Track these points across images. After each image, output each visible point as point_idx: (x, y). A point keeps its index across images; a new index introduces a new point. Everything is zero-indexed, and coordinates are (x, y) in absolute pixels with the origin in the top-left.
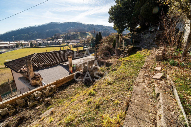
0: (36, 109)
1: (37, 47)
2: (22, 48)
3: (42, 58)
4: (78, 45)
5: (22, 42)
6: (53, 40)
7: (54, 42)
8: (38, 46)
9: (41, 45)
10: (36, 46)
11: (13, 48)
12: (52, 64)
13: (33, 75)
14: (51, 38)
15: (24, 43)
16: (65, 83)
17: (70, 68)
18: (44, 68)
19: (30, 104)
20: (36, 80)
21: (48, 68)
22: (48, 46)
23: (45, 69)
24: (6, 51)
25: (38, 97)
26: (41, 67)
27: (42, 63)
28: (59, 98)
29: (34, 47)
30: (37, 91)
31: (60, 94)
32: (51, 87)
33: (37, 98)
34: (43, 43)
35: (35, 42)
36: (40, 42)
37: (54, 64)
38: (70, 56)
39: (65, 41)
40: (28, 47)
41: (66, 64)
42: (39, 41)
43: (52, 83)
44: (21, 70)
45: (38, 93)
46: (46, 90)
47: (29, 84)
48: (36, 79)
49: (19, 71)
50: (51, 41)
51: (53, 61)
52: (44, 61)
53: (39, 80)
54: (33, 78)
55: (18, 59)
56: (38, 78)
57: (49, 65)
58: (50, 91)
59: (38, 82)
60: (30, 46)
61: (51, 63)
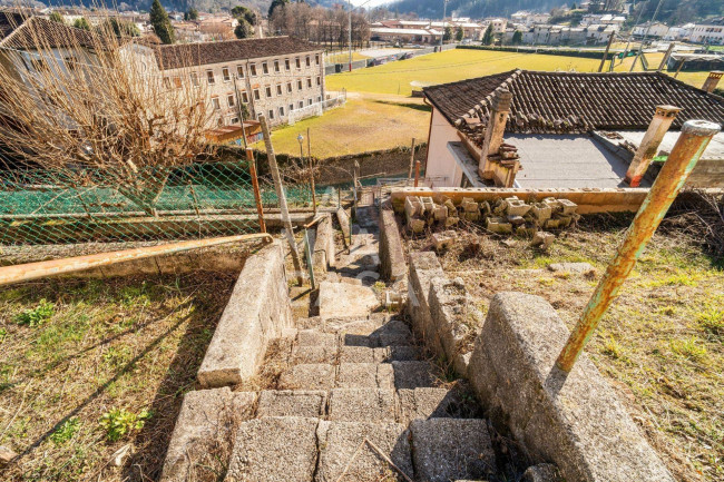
0: (506, 246)
1: (501, 50)
2: (458, 47)
3: (533, 92)
4: (709, 57)
5: (464, 25)
6: (576, 20)
7: (579, 29)
8: (508, 43)
9: (520, 43)
10: (499, 43)
11: (434, 42)
12: (562, 124)
13: (498, 146)
14: (574, 7)
15: (467, 30)
16: (613, 214)
17: (639, 161)
18: (528, 132)
19: (493, 223)
20: (502, 165)
21: (539, 136)
22: (544, 48)
23: (530, 136)
24: (418, 53)
25: (516, 216)
26: (519, 127)
27: (525, 113)
28: (576, 249)
29: (492, 46)
30: (516, 198)
31: (583, 241)
32: (559, 203)
33: (513, 216)
34: (532, 31)
35: (504, 26)
36: (522, 27)
37: (569, 128)
38: (670, 107)
39: (638, 30)
40: (476, 44)
41: (622, 142)
42: (518, 21)
43: (567, 191)
44: (464, 121)
45: (517, 204)
46: (544, 206)
47: (474, 168)
48: (503, 162)
49: (458, 121)
50: (564, 27)
51: (566, 116)
52: (534, 106)
53: (512, 168)
54: (496, 155)
55: (461, 83)
56: (509, 162)
57: (549, 128)
58: (554, 215)
59: (502, 173)
60: (484, 41)
61: (560, 121)
